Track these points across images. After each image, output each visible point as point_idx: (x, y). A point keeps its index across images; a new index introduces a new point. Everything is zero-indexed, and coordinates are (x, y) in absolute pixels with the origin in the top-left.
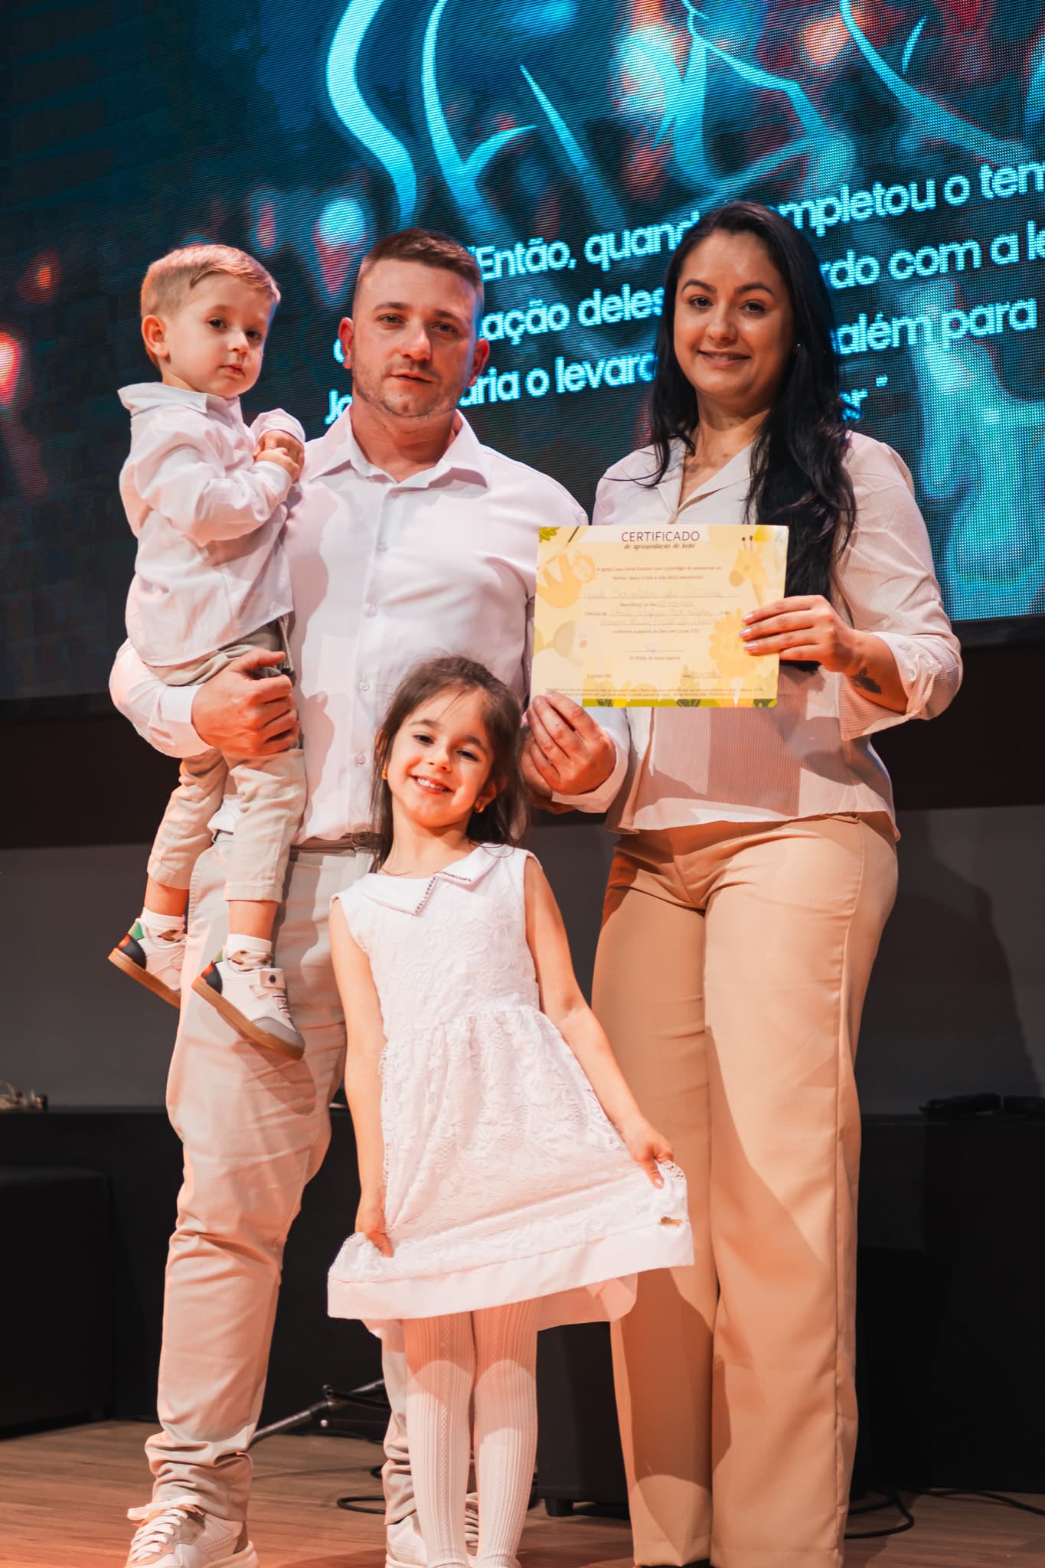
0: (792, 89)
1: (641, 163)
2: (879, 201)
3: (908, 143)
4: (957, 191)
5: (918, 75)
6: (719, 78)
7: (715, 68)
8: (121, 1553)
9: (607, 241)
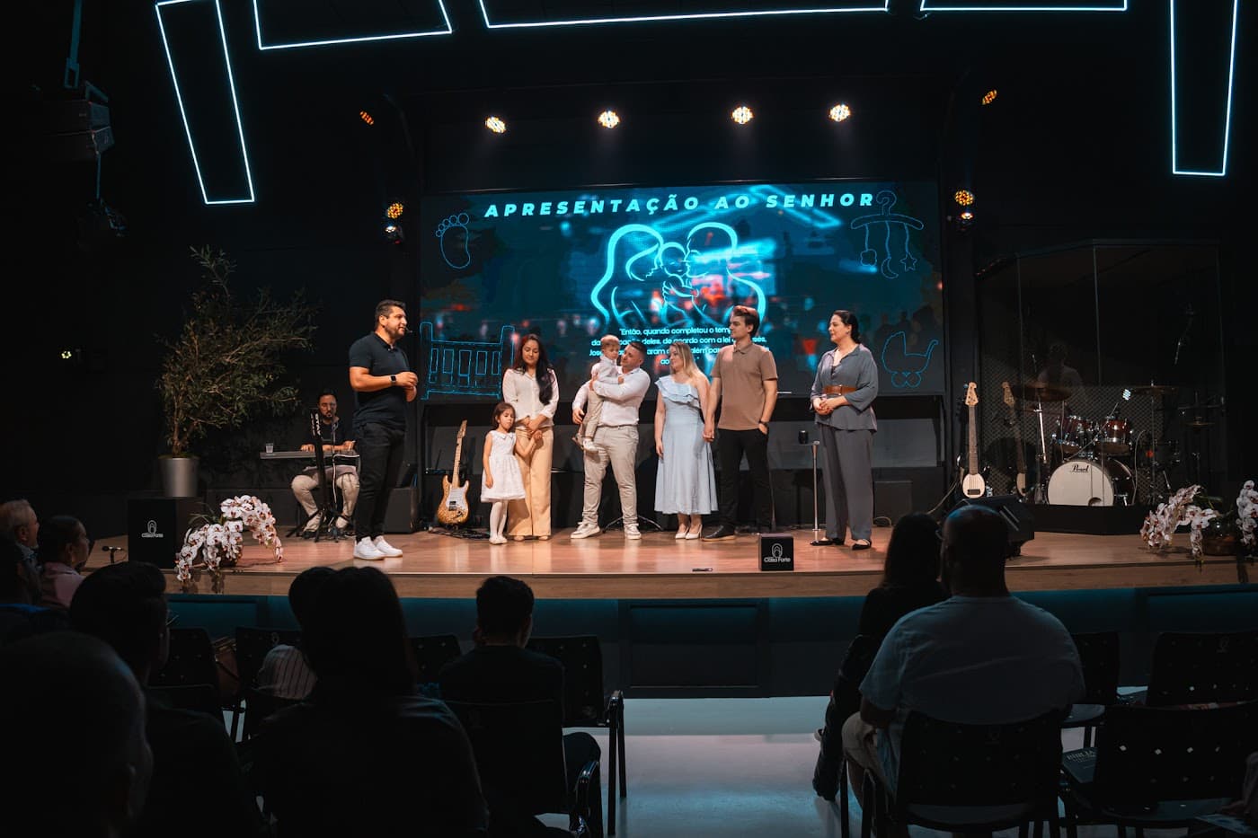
0: (683, 312)
1: (654, 320)
2: (698, 331)
3: (703, 322)
4: (712, 331)
5: (705, 312)
6: (669, 307)
7: (669, 306)
8: (555, 558)
9: (648, 331)
